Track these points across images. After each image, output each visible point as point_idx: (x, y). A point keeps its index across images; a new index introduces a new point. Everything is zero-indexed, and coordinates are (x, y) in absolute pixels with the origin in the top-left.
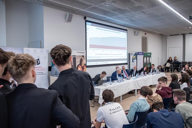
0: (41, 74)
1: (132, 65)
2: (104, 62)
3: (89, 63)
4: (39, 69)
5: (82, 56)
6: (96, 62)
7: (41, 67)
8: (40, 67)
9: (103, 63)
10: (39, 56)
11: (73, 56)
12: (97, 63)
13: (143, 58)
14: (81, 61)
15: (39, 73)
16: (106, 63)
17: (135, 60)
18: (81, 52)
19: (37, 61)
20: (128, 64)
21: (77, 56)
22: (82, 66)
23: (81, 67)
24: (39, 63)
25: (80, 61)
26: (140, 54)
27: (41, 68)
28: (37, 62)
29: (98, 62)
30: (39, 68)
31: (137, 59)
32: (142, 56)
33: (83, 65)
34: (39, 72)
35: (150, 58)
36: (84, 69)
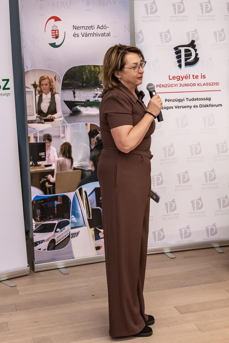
0: (201, 106)
4: (194, 85)
7: (204, 77)
8: (197, 77)
10: (196, 31)
15: (193, 99)
19: (186, 51)
24: (196, 60)
27: (202, 81)
28: (188, 55)
30: (196, 81)
34: (195, 95)
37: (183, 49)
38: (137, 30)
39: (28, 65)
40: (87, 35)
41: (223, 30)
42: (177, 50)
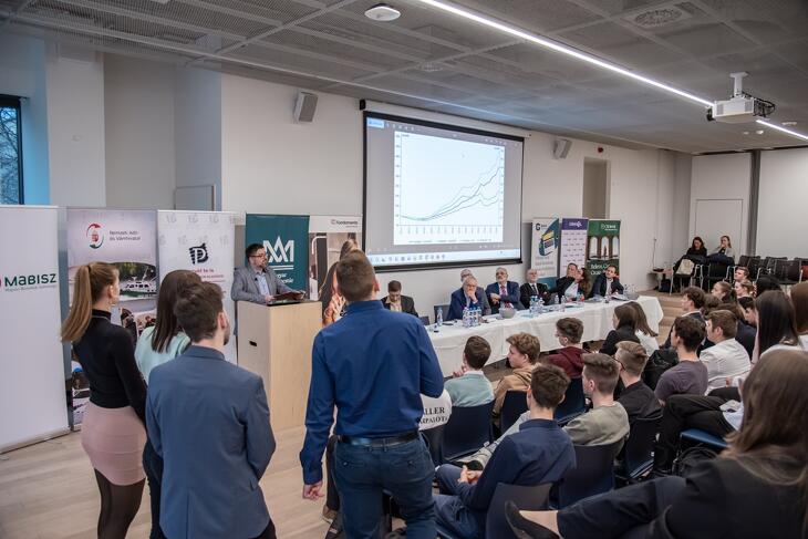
2: (430, 254)
3: (373, 257)
6: (400, 256)
7: (212, 271)
8: (207, 271)
9: (426, 257)
10: (206, 236)
11: (318, 234)
12: (403, 259)
13: (585, 241)
14: (346, 250)
16: (438, 257)
17: (552, 249)
18: (344, 223)
19: (198, 251)
20: (524, 260)
21: (332, 234)
24: (207, 258)
25: (342, 252)
26: (572, 224)
27: (211, 274)
28: (200, 254)
29: (407, 256)
30: (206, 274)
31: (558, 244)
32: (583, 233)
35: (615, 239)
37: (196, 250)
38: (160, 235)
39: (71, 262)
40: (121, 239)
41: (226, 237)
42: (192, 251)
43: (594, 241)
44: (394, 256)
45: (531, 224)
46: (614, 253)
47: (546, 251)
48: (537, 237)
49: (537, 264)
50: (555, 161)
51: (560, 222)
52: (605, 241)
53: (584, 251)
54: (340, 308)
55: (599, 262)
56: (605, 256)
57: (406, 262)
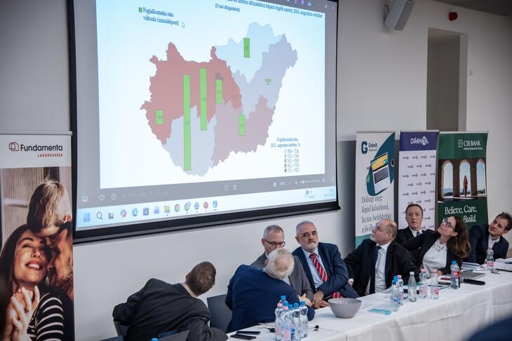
1: (370, 214)
2: (193, 201)
3: (93, 211)
5: (46, 169)
6: (140, 207)
9: (187, 207)
12: (146, 212)
13: (433, 169)
14: (40, 201)
16: (206, 206)
17: (386, 184)
18: (36, 148)
20: (344, 206)
21: (11, 172)
22: (43, 239)
23: (36, 243)
25: (33, 206)
26: (415, 141)
29: (152, 206)
31: (395, 176)
32: (431, 156)
33: (51, 230)
35: (480, 164)
36: (58, 252)
43: (448, 168)
44: (129, 208)
45: (354, 142)
46: (480, 187)
47: (378, 187)
48: (363, 163)
49: (365, 210)
50: (386, 36)
51: (397, 137)
52: (465, 168)
53: (433, 187)
54: (27, 319)
55: (456, 203)
56: (465, 192)
57: (152, 217)
